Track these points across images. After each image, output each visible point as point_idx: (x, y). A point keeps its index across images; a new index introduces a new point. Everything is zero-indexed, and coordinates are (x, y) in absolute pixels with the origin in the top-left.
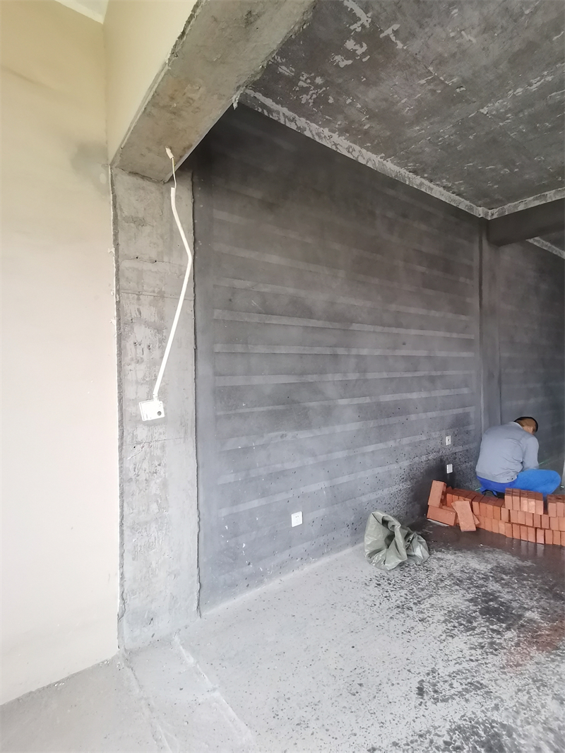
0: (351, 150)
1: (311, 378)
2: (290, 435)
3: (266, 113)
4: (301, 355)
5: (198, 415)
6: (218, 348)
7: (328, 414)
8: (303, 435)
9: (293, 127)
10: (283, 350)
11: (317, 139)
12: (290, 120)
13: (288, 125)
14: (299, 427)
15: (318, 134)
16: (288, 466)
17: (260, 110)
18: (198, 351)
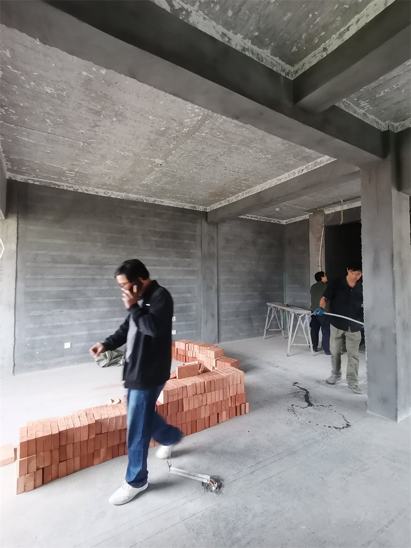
0: (106, 193)
1: (78, 288)
2: (65, 311)
3: (56, 187)
4: (73, 279)
5: (16, 302)
6: (28, 277)
7: (88, 303)
8: (72, 312)
9: (72, 189)
10: (63, 277)
11: (85, 192)
12: (69, 187)
13: (69, 189)
14: (71, 308)
15: (86, 190)
16: (63, 323)
17: (53, 186)
18: (18, 278)
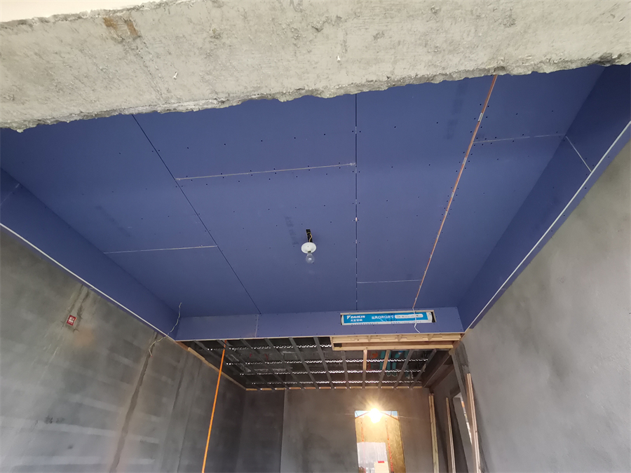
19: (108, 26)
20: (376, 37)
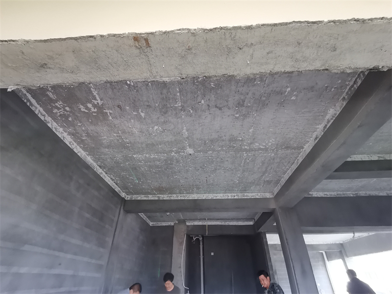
0: (71, 144)
3: (28, 104)
9: (42, 118)
11: (54, 130)
13: (39, 115)
19: (134, 40)
20: (268, 53)
